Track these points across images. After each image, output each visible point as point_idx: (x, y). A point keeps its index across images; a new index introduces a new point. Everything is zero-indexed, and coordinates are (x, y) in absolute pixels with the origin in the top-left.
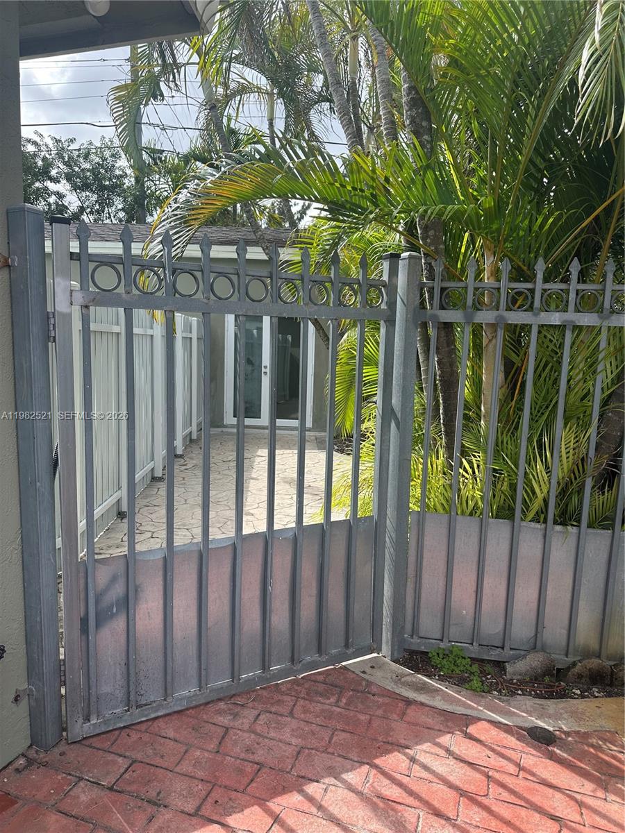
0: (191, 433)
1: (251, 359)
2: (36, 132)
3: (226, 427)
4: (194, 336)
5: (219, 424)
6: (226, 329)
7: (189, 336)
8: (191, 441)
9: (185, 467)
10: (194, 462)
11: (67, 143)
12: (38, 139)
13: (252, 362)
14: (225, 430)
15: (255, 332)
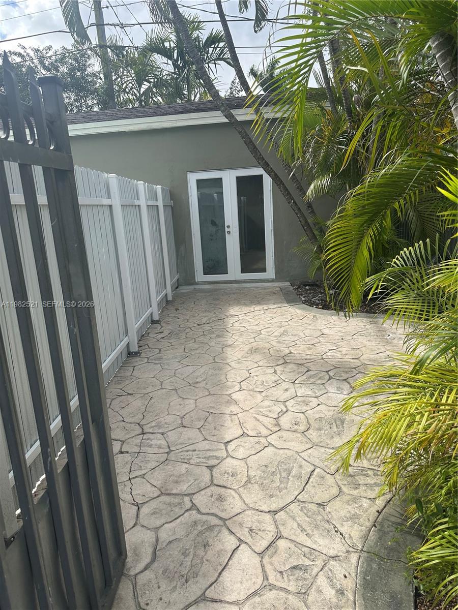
0: (166, 295)
1: (215, 220)
2: (19, 45)
3: (198, 284)
4: (160, 203)
5: (192, 282)
6: (190, 195)
7: (154, 203)
8: (167, 302)
9: (161, 336)
10: (170, 327)
11: (44, 51)
12: (22, 51)
13: (215, 223)
14: (197, 287)
15: (215, 195)
